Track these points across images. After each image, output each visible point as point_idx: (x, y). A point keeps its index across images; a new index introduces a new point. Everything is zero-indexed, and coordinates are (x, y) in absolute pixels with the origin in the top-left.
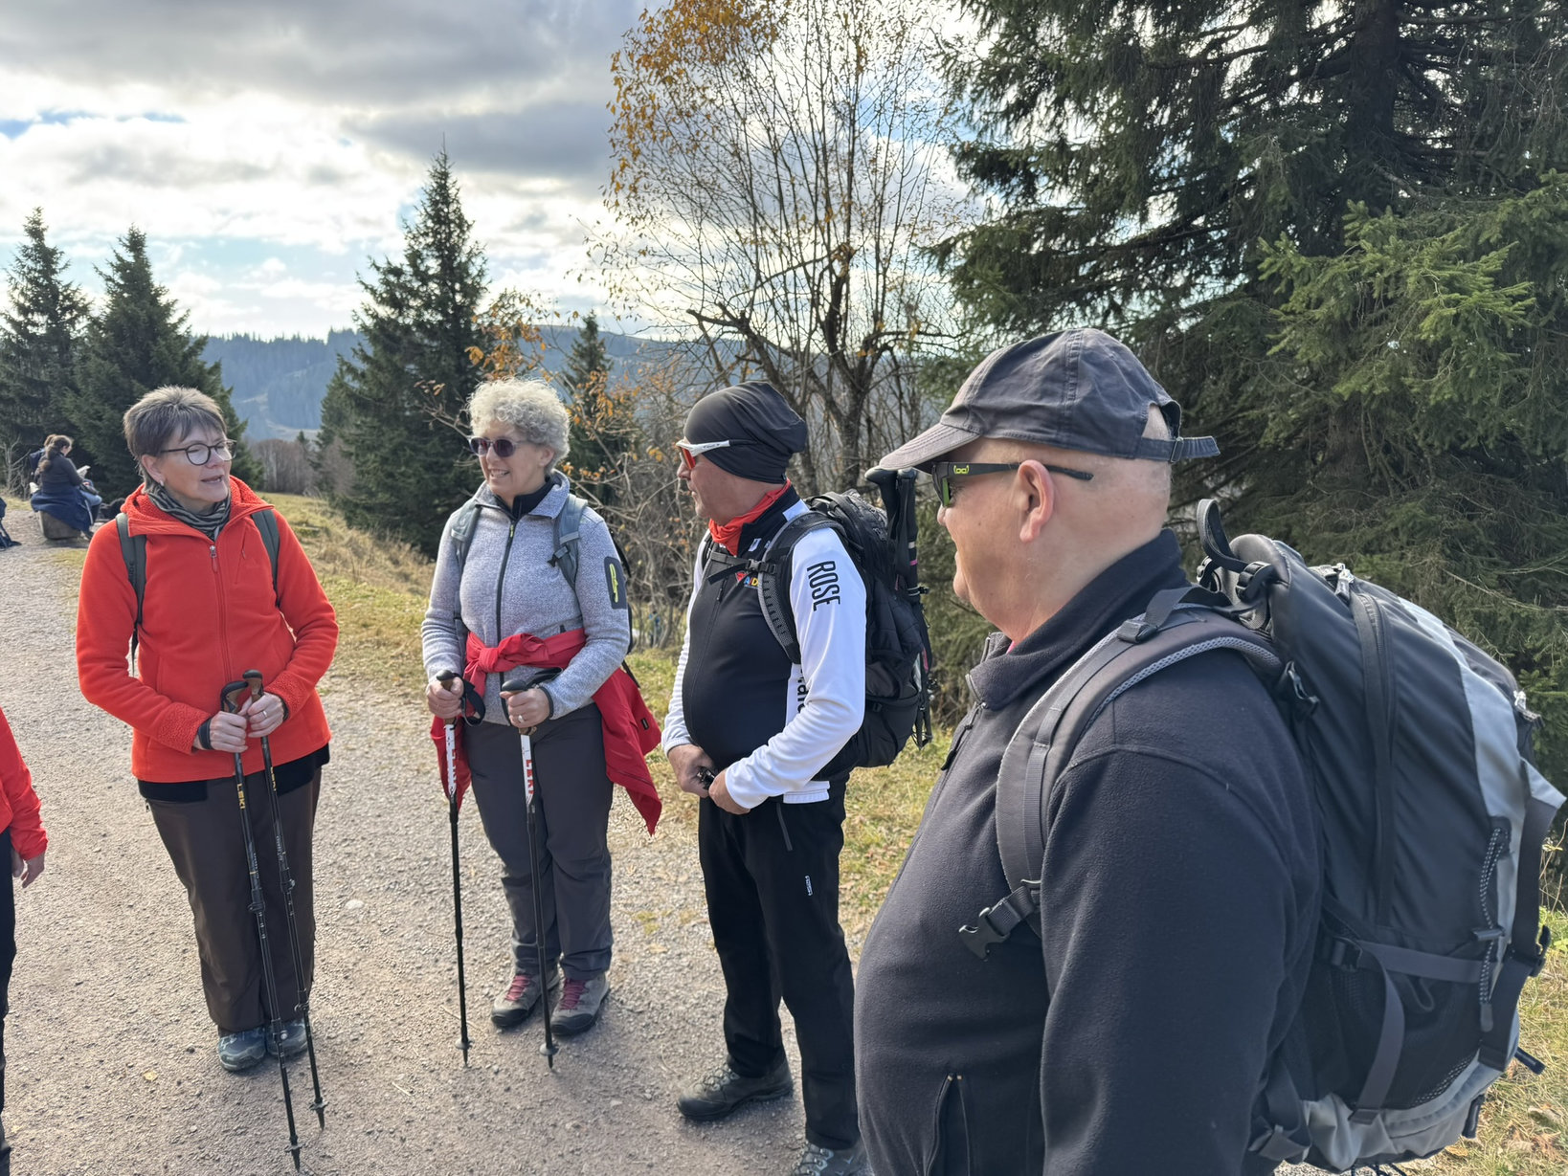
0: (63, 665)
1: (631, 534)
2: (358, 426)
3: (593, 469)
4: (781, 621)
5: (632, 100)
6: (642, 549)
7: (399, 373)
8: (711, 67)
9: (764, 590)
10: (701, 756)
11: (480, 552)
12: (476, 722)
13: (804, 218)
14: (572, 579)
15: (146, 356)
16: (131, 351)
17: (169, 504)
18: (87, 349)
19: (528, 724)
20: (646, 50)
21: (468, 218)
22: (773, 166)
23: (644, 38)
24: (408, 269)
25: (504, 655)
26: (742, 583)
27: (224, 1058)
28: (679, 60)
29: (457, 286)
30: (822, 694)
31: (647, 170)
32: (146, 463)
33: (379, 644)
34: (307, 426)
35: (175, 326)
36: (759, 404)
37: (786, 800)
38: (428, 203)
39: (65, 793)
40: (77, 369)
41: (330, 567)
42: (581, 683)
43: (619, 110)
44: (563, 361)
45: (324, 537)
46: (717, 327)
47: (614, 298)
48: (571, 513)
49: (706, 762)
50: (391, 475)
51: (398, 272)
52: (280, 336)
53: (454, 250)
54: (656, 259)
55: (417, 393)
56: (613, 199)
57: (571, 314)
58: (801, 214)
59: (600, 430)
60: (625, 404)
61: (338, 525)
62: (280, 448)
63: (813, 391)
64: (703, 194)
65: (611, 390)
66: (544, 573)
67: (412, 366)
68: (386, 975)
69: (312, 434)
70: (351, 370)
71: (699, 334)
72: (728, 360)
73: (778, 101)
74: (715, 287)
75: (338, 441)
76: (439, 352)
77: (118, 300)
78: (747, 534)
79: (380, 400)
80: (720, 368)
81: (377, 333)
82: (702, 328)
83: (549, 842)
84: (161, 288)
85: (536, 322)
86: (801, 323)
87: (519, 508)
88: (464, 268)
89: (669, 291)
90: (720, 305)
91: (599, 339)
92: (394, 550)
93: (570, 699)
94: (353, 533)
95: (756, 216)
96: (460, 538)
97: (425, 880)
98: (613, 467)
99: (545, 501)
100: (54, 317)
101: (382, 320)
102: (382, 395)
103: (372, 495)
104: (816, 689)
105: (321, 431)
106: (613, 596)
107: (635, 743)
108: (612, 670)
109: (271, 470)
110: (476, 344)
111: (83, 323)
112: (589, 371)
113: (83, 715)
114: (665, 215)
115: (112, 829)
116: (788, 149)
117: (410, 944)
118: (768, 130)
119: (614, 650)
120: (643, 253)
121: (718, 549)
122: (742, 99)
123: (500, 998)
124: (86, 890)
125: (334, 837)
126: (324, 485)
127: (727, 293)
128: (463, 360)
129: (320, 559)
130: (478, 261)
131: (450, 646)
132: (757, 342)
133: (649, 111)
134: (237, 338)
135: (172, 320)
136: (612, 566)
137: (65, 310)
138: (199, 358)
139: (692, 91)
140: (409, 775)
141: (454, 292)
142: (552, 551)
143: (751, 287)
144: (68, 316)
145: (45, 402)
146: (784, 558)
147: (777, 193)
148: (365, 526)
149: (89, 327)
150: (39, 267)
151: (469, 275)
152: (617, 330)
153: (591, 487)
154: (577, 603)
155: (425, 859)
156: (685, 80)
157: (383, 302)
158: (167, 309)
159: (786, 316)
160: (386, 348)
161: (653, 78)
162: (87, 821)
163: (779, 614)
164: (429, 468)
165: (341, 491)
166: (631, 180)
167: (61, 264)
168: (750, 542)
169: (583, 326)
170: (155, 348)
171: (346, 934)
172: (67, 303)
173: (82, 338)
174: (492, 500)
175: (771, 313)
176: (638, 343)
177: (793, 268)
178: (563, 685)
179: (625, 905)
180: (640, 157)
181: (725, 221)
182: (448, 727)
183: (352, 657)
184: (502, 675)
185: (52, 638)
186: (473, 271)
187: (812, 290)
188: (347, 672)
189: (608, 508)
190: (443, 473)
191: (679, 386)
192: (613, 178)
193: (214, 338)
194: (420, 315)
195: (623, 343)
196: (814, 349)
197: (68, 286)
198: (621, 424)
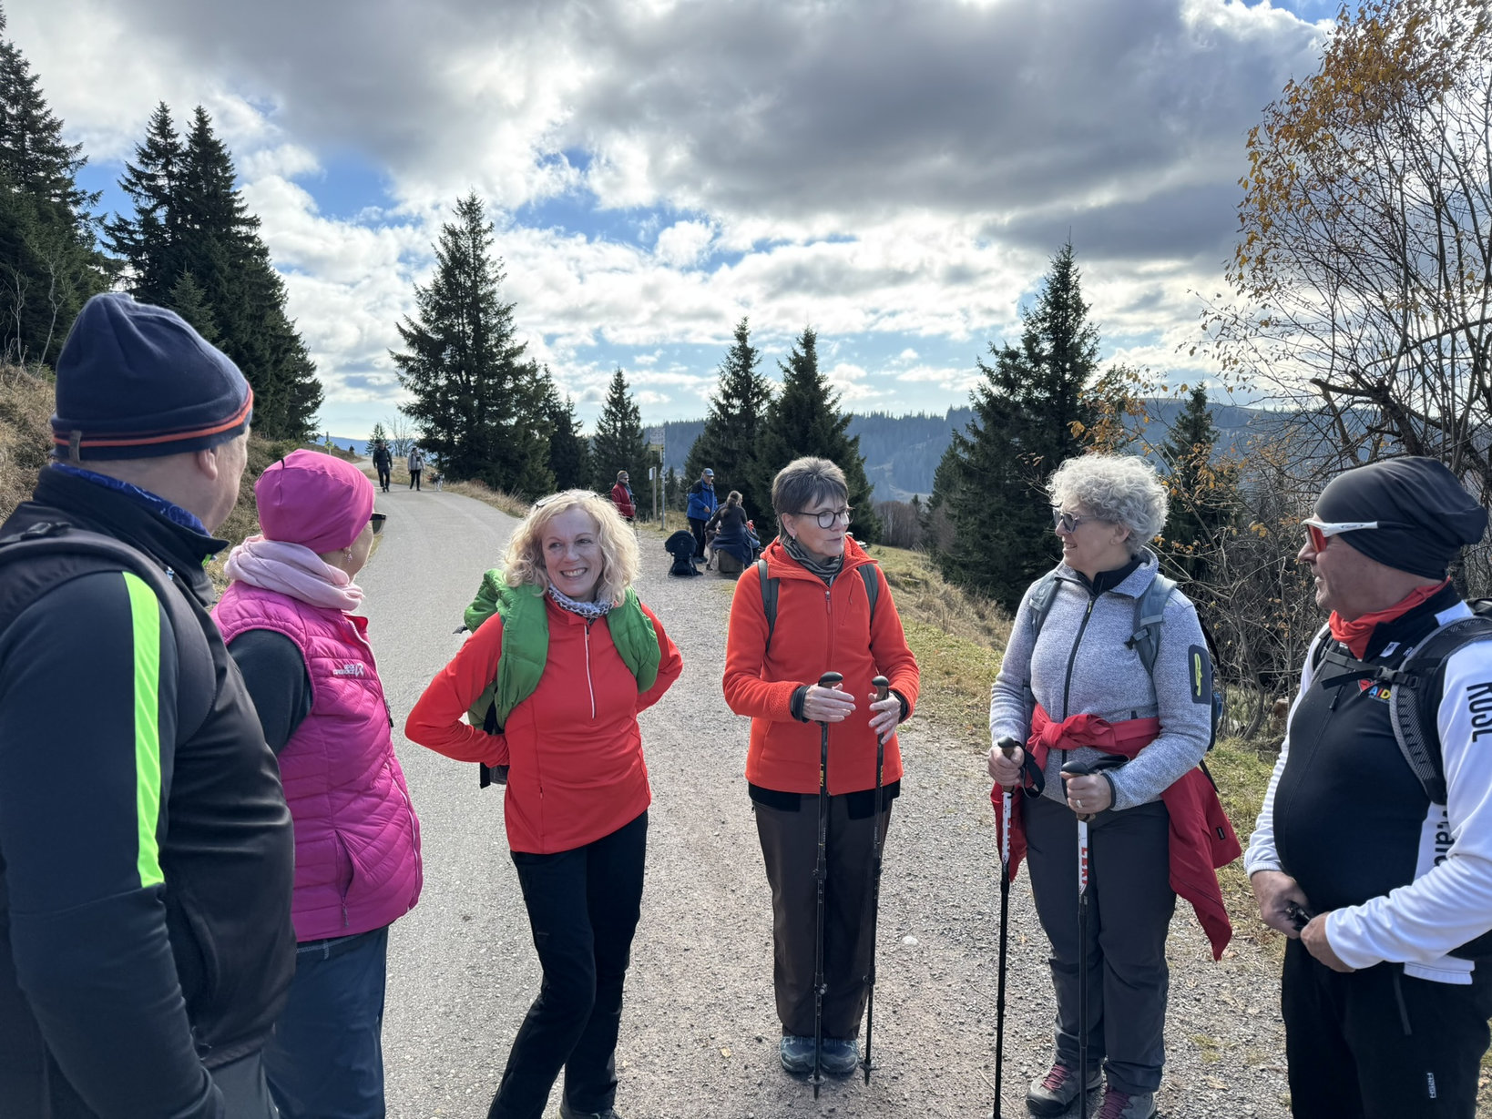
0: (715, 673)
1: (1222, 612)
2: (963, 492)
3: (1186, 542)
4: (1421, 747)
5: (1268, 173)
6: (1233, 628)
7: (1004, 446)
8: (1365, 129)
9: (1399, 706)
10: (1292, 890)
11: (1056, 623)
12: (1036, 794)
13: (1471, 277)
14: (1150, 663)
15: (805, 432)
16: (795, 427)
17: (799, 554)
18: (765, 425)
19: (1087, 811)
20: (1289, 120)
21: (1086, 302)
22: (1433, 223)
23: (1287, 109)
24: (1023, 352)
25: (1068, 733)
26: (1366, 693)
27: (784, 1056)
28: (1326, 126)
29: (1068, 366)
30: (1475, 849)
31: (1278, 240)
32: (785, 519)
33: (958, 692)
34: (922, 491)
35: (829, 407)
36: (1423, 482)
37: (1408, 971)
38: (1049, 291)
39: (701, 780)
40: (757, 441)
41: (925, 615)
42: (1149, 778)
43: (1252, 184)
44: (1164, 435)
45: (923, 589)
46: (1345, 397)
47: (1227, 371)
48: (1157, 594)
49: (1299, 898)
50: (986, 537)
51: (1013, 355)
52: (908, 413)
53: (1069, 332)
54: (1278, 330)
55: (1018, 463)
56: (1237, 273)
57: (1179, 387)
58: (1467, 271)
59: (1198, 502)
60: (1231, 476)
61: (935, 578)
62: (897, 509)
63: (1469, 467)
64: (1343, 259)
65: (1215, 463)
66: (1119, 654)
67: (1017, 440)
68: (930, 1020)
69: (924, 497)
70: (963, 443)
71: (1323, 403)
72: (1356, 431)
73: (1446, 154)
74: (1348, 355)
75: (945, 504)
76: (1043, 426)
77: (791, 388)
78: (1380, 635)
79: (985, 470)
80: (1345, 439)
81: (989, 409)
82: (1327, 398)
83: (1102, 937)
84: (823, 377)
85: (1141, 396)
86: (1458, 390)
87: (1099, 584)
88: (1076, 349)
89: (1291, 362)
90: (1354, 374)
91: (1206, 411)
92: (981, 605)
93: (1135, 793)
94: (948, 587)
95: (1408, 276)
96: (1037, 607)
97: (976, 934)
98: (1208, 541)
99: (1129, 580)
100: (746, 401)
101: (995, 398)
102: (987, 465)
103: (968, 553)
104: (1464, 842)
105: (932, 496)
106: (1194, 689)
107: (1206, 855)
108: (1185, 770)
109: (888, 527)
110: (1080, 419)
111: (765, 405)
112: (1191, 443)
113: (723, 717)
114: (1294, 284)
115: (729, 818)
116: (1456, 205)
117: (956, 996)
118: (1430, 186)
119: (1191, 748)
120: (1266, 324)
121: (1337, 649)
122: (1400, 156)
123: (1037, 1082)
124: (705, 868)
125: (901, 870)
126: (929, 543)
127: (1362, 360)
128: (1065, 433)
129: (917, 607)
130: (1090, 341)
131: (1016, 713)
132: (1397, 412)
133: (1286, 181)
134: (875, 416)
135: (828, 402)
136: (1197, 656)
137: (754, 395)
138: (844, 432)
139: (1339, 155)
140: (973, 824)
141: (1064, 371)
142: (1130, 632)
143: (1394, 353)
144: (756, 400)
145: (732, 466)
146: (1432, 670)
147: (1436, 250)
148: (958, 582)
149: (769, 408)
150: (741, 363)
151: (1080, 354)
152: (1226, 401)
153: (1181, 560)
154: (1153, 690)
155: (979, 913)
156: (1331, 145)
157: (997, 382)
158: (825, 394)
159: (1438, 383)
160: (995, 423)
161: (1294, 148)
162: (713, 807)
163: (1418, 737)
164: (1021, 532)
165: (943, 549)
166: (1259, 252)
167: (756, 360)
168: (1384, 646)
169: (1190, 398)
170: (812, 425)
171: (899, 968)
172: (756, 390)
173: (763, 417)
174: (1073, 573)
175: (1418, 380)
176: (1251, 414)
177: (1452, 331)
178: (1129, 777)
179: (1182, 1022)
180: (1272, 229)
181: (1366, 285)
182: (1006, 795)
183: (933, 700)
184: (1064, 752)
185: (712, 651)
186: (1085, 351)
187: (1475, 356)
188: (927, 714)
189: (1199, 583)
190: (1033, 537)
191: (1293, 459)
192: (1239, 251)
193: (857, 416)
194: (1029, 392)
195: (1234, 416)
196: (1473, 420)
197: (759, 376)
198: (1221, 496)
